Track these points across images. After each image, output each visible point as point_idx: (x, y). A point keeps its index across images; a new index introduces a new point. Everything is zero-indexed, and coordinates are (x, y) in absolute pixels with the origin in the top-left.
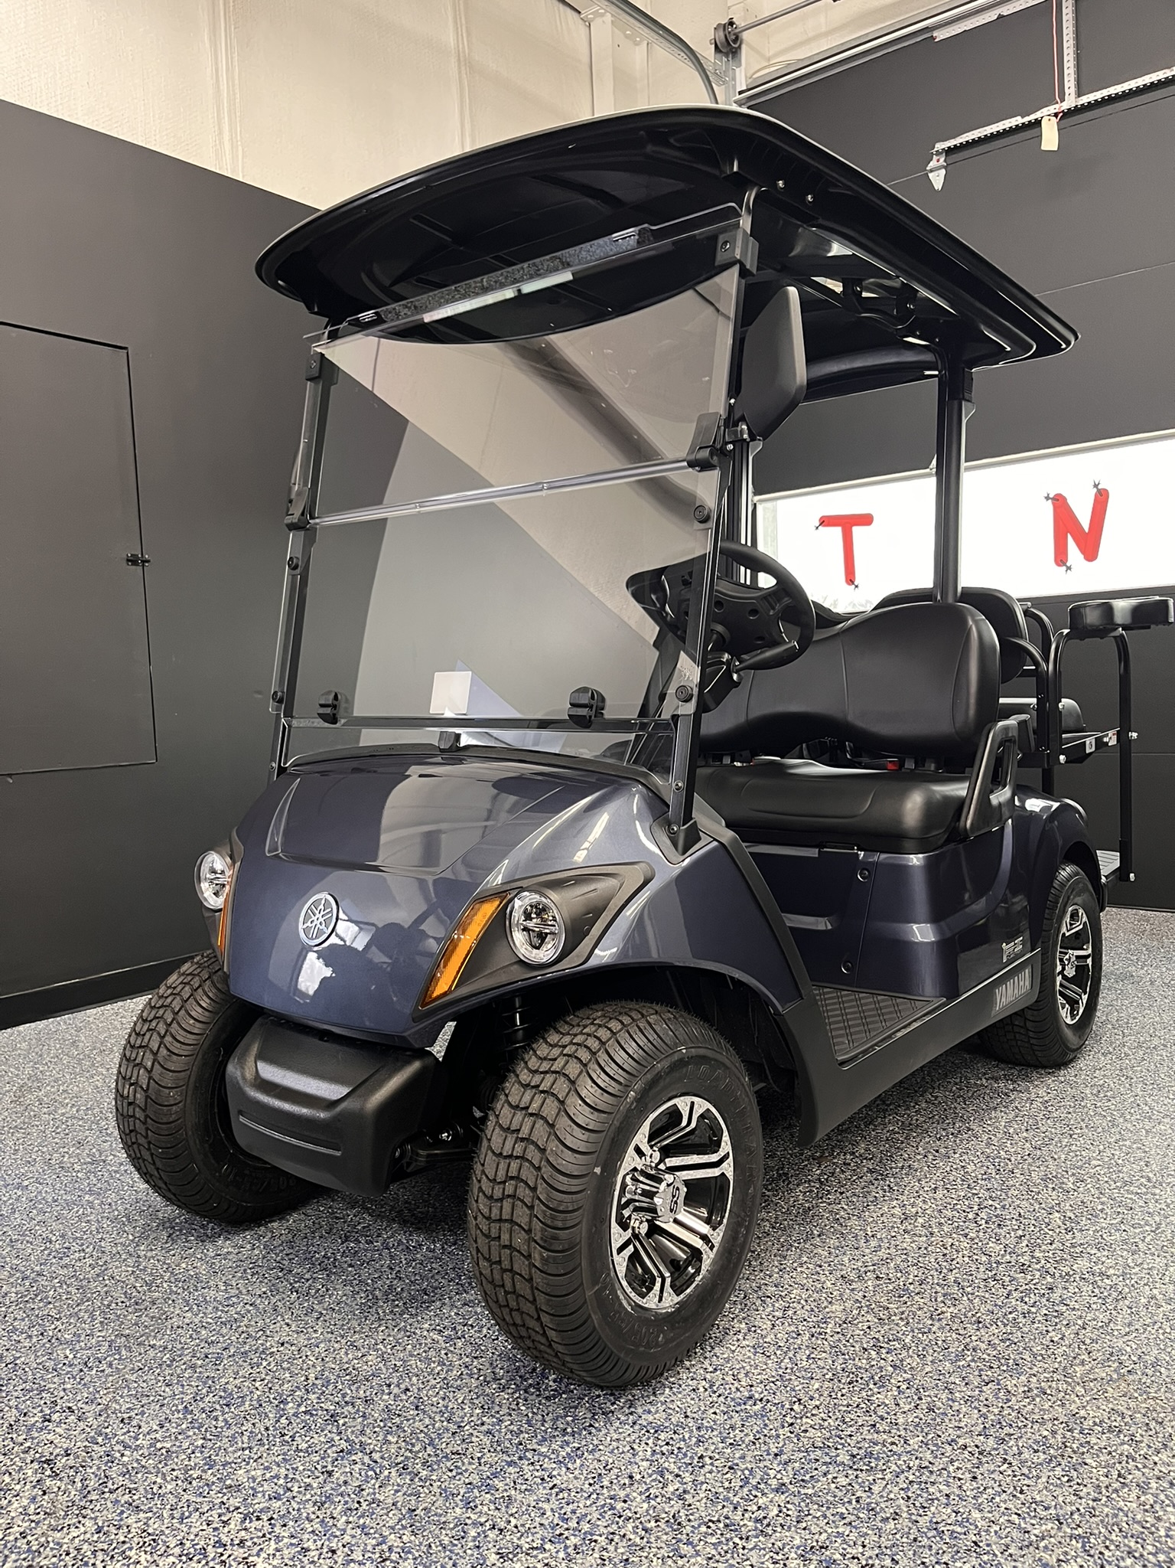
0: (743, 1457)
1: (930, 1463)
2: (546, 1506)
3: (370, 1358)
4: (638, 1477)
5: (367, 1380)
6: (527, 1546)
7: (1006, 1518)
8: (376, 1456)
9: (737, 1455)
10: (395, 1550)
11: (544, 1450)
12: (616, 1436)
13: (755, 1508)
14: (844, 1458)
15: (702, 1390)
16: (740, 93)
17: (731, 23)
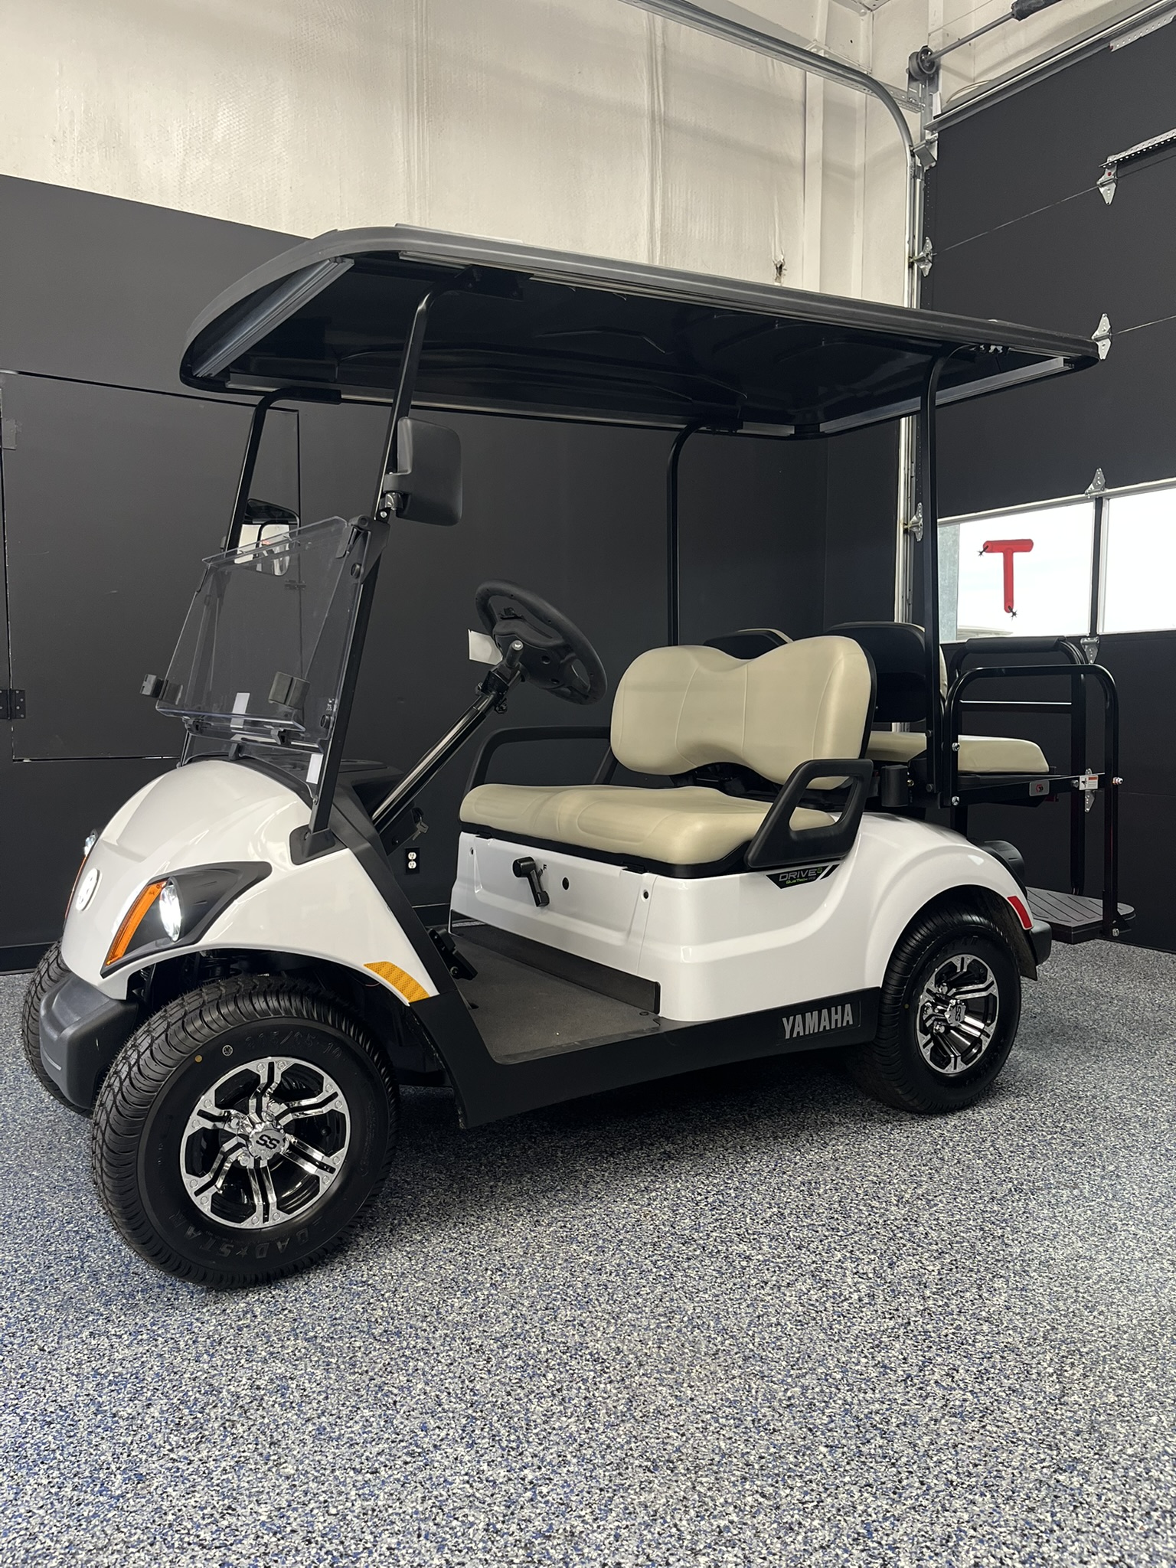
16: (935, 118)
17: (925, 50)
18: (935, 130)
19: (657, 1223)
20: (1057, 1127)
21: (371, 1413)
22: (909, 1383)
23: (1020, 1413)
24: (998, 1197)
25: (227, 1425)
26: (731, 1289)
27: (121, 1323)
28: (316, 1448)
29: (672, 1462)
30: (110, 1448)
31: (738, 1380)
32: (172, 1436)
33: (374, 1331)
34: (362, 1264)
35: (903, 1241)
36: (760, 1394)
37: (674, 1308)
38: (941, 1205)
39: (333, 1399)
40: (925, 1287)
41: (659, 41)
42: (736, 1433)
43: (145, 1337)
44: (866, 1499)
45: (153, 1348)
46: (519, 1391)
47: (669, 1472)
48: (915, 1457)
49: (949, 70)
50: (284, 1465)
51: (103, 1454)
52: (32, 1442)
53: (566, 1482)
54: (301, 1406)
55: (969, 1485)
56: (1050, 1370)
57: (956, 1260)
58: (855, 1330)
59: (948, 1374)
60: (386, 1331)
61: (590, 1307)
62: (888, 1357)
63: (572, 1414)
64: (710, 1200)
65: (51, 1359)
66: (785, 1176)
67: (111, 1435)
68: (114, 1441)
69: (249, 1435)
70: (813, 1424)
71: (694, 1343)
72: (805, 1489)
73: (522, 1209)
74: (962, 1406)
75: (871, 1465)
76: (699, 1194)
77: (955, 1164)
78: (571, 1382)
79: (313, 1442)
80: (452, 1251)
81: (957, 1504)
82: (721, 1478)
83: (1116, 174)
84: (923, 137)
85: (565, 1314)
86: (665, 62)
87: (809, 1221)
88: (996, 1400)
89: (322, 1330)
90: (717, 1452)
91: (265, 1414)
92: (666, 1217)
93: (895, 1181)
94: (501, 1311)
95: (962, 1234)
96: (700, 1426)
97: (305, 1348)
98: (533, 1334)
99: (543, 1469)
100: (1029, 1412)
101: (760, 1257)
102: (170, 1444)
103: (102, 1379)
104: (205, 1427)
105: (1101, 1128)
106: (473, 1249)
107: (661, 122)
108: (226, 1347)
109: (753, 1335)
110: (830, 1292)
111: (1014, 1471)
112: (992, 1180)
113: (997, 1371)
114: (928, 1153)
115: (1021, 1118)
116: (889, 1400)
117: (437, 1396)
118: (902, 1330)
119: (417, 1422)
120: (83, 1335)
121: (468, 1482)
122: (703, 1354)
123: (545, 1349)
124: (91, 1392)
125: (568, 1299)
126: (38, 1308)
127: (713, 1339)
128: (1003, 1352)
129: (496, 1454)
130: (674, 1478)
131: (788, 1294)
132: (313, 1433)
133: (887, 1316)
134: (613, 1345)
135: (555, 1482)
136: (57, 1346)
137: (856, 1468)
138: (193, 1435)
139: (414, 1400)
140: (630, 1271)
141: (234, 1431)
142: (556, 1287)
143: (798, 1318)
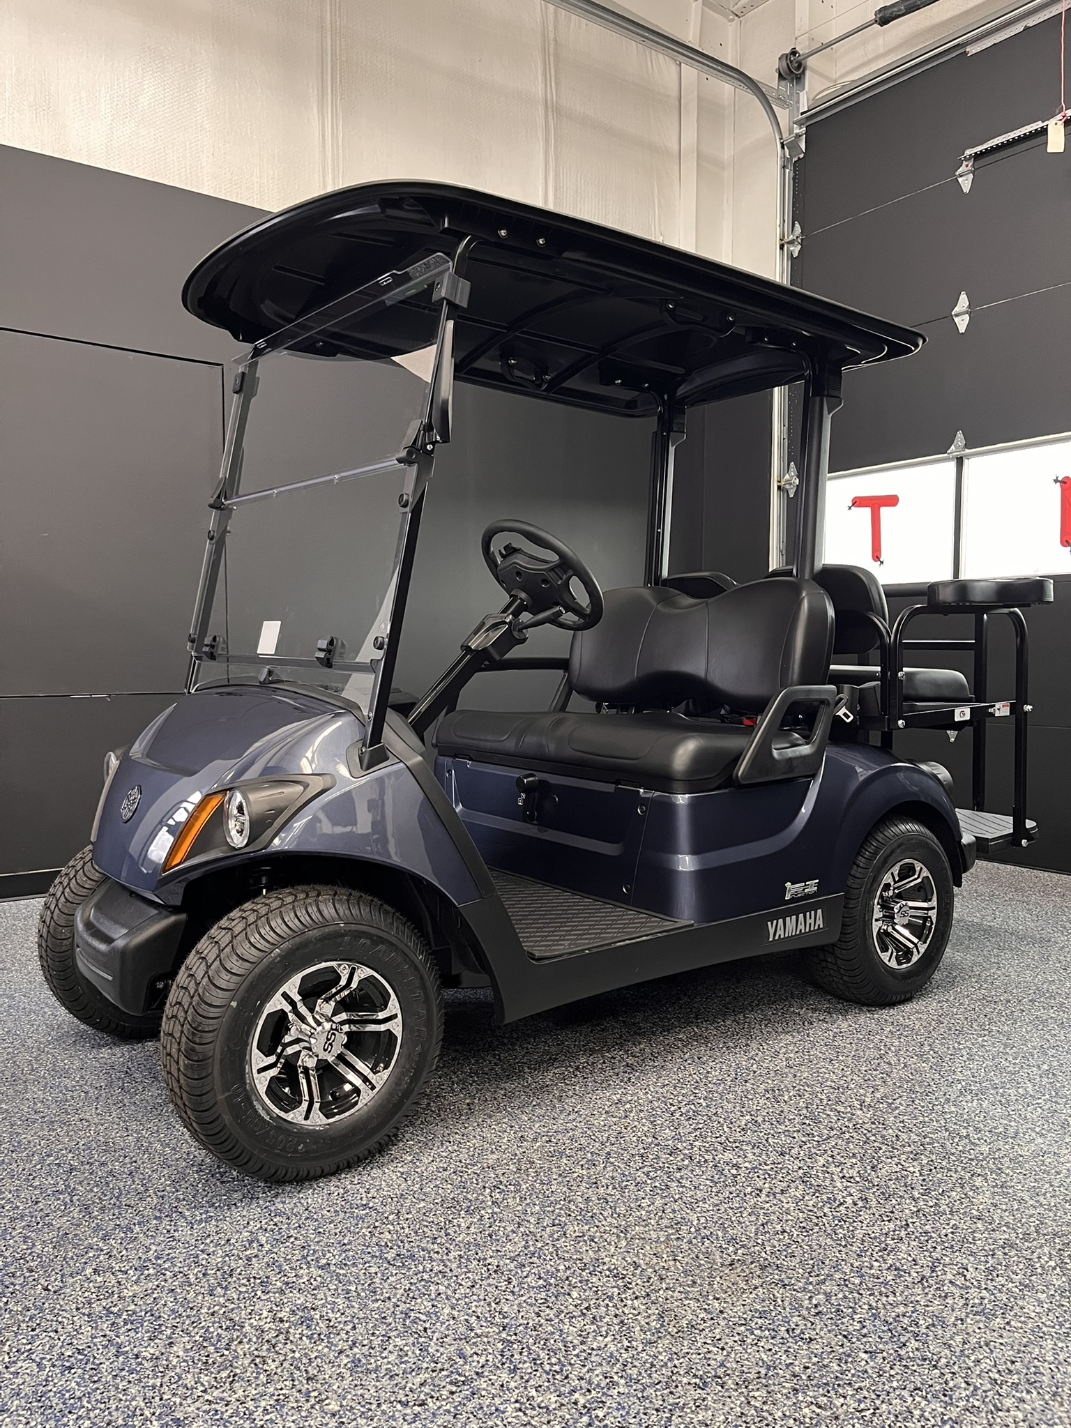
0: (318, 1242)
1: (451, 1270)
2: (153, 1248)
3: (130, 1138)
4: (233, 1241)
5: (115, 1151)
6: (117, 1268)
7: (467, 1317)
8: (75, 1198)
9: (316, 1240)
10: (34, 1254)
11: (187, 1213)
12: (245, 1213)
13: (294, 1275)
14: (390, 1255)
15: (336, 1194)
16: (802, 114)
17: (794, 52)
18: (803, 124)
19: (639, 1134)
20: (984, 1030)
21: (404, 1342)
22: (926, 1284)
23: (1038, 1308)
24: (953, 1097)
25: (258, 1362)
26: (729, 1197)
27: (124, 1258)
28: (356, 1382)
29: (720, 1378)
30: (140, 1391)
31: (760, 1289)
32: (202, 1376)
33: (386, 1255)
34: (358, 1186)
35: (876, 1144)
36: (786, 1304)
37: (679, 1220)
38: (901, 1108)
39: (360, 1329)
40: (912, 1188)
41: (552, 36)
42: (774, 1345)
43: (151, 1271)
44: (920, 1403)
45: (163, 1283)
46: (548, 1311)
47: (720, 1388)
48: (953, 1357)
49: (814, 71)
50: (327, 1402)
51: (133, 1399)
52: (54, 1389)
53: (620, 1404)
54: (329, 1337)
55: (1013, 1383)
56: (1052, 1263)
57: (932, 1161)
58: (859, 1234)
59: (959, 1274)
60: (398, 1255)
61: (596, 1221)
62: (899, 1259)
63: (607, 1333)
64: (684, 1110)
65: (57, 1299)
66: (747, 1084)
67: (137, 1377)
68: (142, 1384)
69: (282, 1371)
70: (845, 1330)
71: (708, 1254)
72: (857, 1396)
73: (504, 1126)
74: (981, 1304)
75: (914, 1368)
76: (671, 1104)
77: (903, 1068)
78: (597, 1299)
79: (351, 1376)
80: (445, 1170)
81: (1008, 1403)
82: (773, 1391)
83: (973, 166)
84: (791, 131)
85: (573, 1229)
86: (556, 55)
87: (783, 1127)
88: (1012, 1296)
89: (334, 1256)
90: (761, 1364)
91: (295, 1349)
92: (646, 1129)
93: (853, 1086)
94: (509, 1229)
95: (930, 1136)
96: (737, 1338)
97: (320, 1276)
98: (546, 1252)
99: (593, 1392)
100: (1046, 1306)
101: (747, 1165)
102: (202, 1385)
103: (116, 1318)
104: (235, 1364)
105: (1024, 1030)
106: (466, 1167)
107: (554, 110)
108: (239, 1279)
109: (763, 1244)
110: (824, 1197)
111: (1052, 1366)
112: (942, 1082)
113: (1004, 1268)
114: (874, 1059)
115: (949, 1023)
116: (912, 1302)
117: (466, 1320)
118: (903, 1233)
119: (452, 1348)
120: (87, 1272)
121: (520, 1410)
122: (719, 1264)
123: (562, 1267)
124: (108, 1333)
125: (572, 1214)
126: (34, 1245)
127: (726, 1248)
128: (1004, 1248)
129: (540, 1379)
130: (726, 1394)
131: (785, 1201)
132: (349, 1365)
133: (885, 1219)
134: (627, 1259)
135: (608, 1404)
136: (61, 1285)
137: (900, 1372)
138: (224, 1374)
139: (445, 1326)
140: (625, 1183)
141: (266, 1367)
142: (557, 1202)
143: (801, 1225)
